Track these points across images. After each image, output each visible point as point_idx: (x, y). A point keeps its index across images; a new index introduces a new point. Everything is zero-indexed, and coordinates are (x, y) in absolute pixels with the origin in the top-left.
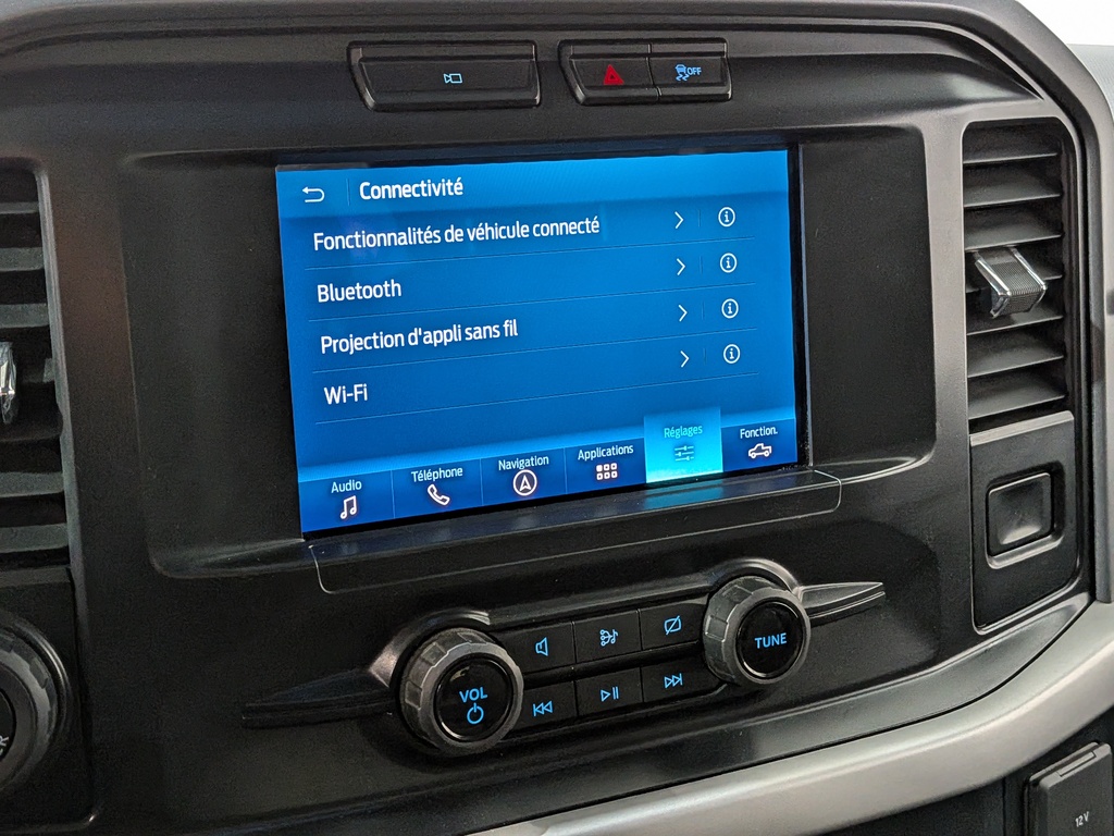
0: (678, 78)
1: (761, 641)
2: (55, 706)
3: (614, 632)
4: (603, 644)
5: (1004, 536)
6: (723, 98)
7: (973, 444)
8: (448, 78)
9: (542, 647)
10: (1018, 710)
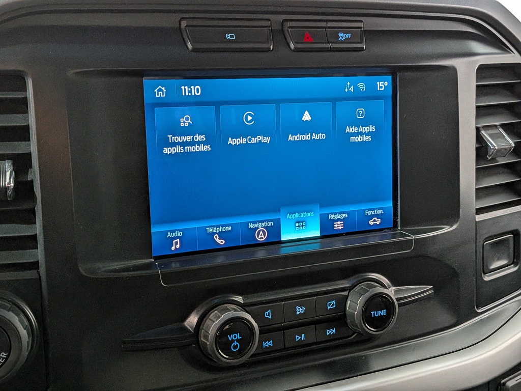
0: (339, 39)
1: (374, 313)
2: (30, 339)
3: (303, 308)
4: (298, 313)
5: (491, 265)
6: (361, 49)
7: (477, 220)
8: (228, 36)
9: (268, 314)
10: (496, 349)
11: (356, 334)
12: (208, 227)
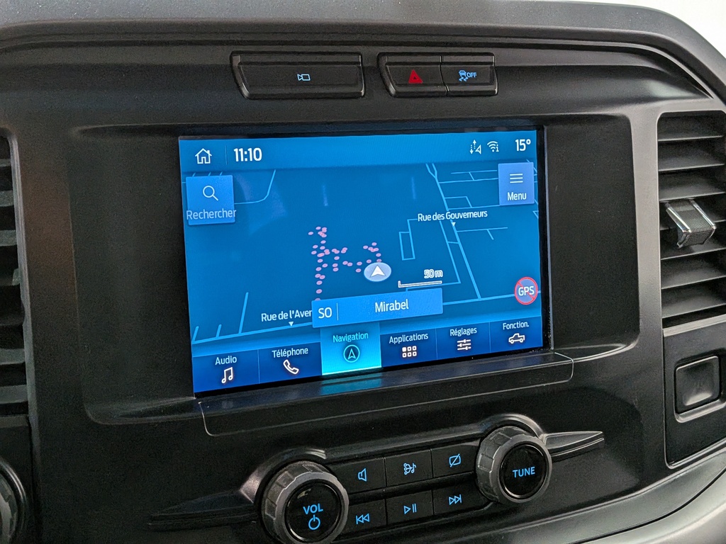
0: (460, 80)
1: (517, 473)
2: (15, 514)
3: (414, 465)
4: (406, 473)
5: (686, 400)
6: (492, 94)
7: (665, 335)
8: (301, 77)
9: (362, 476)
10: (698, 523)
11: (491, 503)
12: (274, 349)
